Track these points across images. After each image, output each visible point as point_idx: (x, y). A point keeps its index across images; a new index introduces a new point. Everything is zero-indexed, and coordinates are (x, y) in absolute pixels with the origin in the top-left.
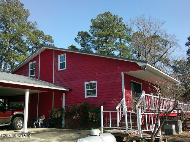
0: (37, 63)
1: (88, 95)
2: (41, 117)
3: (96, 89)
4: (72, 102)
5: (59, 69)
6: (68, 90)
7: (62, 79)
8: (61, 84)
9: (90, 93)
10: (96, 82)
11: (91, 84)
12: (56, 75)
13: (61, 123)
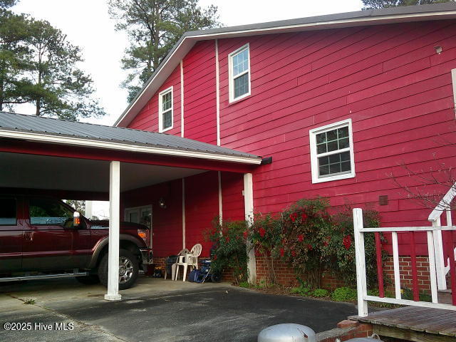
0: (177, 90)
1: (322, 172)
2: (193, 249)
3: (351, 149)
4: (273, 201)
5: (232, 100)
6: (259, 162)
7: (242, 128)
8: (239, 144)
9: (328, 165)
10: (348, 122)
11: (331, 134)
12: (224, 118)
13: (244, 270)
